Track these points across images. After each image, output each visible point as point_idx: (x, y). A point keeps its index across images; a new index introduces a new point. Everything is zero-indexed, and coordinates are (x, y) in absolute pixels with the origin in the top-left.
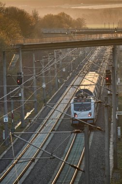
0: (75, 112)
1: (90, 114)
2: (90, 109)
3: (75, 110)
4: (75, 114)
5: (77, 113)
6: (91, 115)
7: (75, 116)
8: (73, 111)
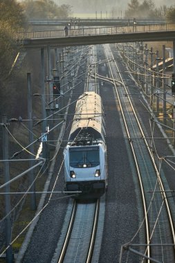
0: (72, 169)
1: (99, 172)
2: (98, 163)
3: (71, 165)
4: (72, 173)
5: (76, 170)
6: (99, 174)
7: (71, 176)
8: (68, 168)
